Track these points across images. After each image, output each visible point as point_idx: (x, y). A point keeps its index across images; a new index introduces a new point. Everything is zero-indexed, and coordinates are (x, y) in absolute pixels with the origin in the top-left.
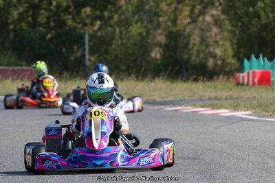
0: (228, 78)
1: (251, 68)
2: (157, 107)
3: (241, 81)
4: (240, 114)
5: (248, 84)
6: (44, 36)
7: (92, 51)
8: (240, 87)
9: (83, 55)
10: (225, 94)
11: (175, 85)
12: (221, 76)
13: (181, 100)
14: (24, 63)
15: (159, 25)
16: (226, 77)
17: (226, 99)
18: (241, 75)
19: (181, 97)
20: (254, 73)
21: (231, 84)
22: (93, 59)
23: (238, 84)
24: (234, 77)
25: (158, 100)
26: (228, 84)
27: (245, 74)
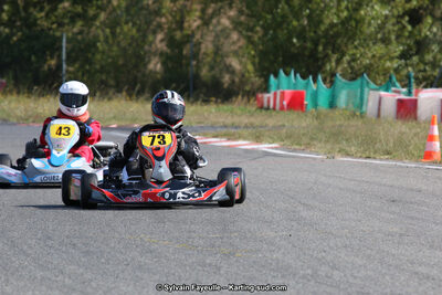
0: (249, 101)
1: (278, 88)
3: (265, 105)
4: (264, 147)
5: (274, 109)
7: (70, 61)
8: (264, 111)
9: (59, 67)
10: (245, 120)
12: (240, 97)
16: (245, 98)
17: (246, 127)
18: (266, 96)
20: (283, 93)
21: (252, 107)
22: (71, 69)
23: (261, 107)
24: (257, 99)
26: (249, 108)
27: (271, 95)
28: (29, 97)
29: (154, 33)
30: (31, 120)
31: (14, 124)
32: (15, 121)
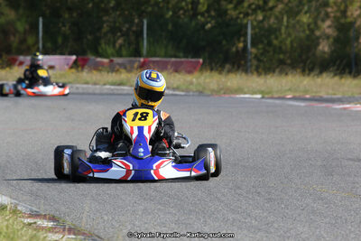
2: (324, 105)
6: (203, 25)
7: (253, 44)
9: (245, 47)
11: (343, 80)
13: (350, 97)
14: (181, 54)
15: (327, 15)
19: (350, 94)
22: (254, 51)
25: (325, 96)
28: (220, 73)
29: (323, 21)
30: (222, 92)
31: (209, 96)
32: (210, 93)
